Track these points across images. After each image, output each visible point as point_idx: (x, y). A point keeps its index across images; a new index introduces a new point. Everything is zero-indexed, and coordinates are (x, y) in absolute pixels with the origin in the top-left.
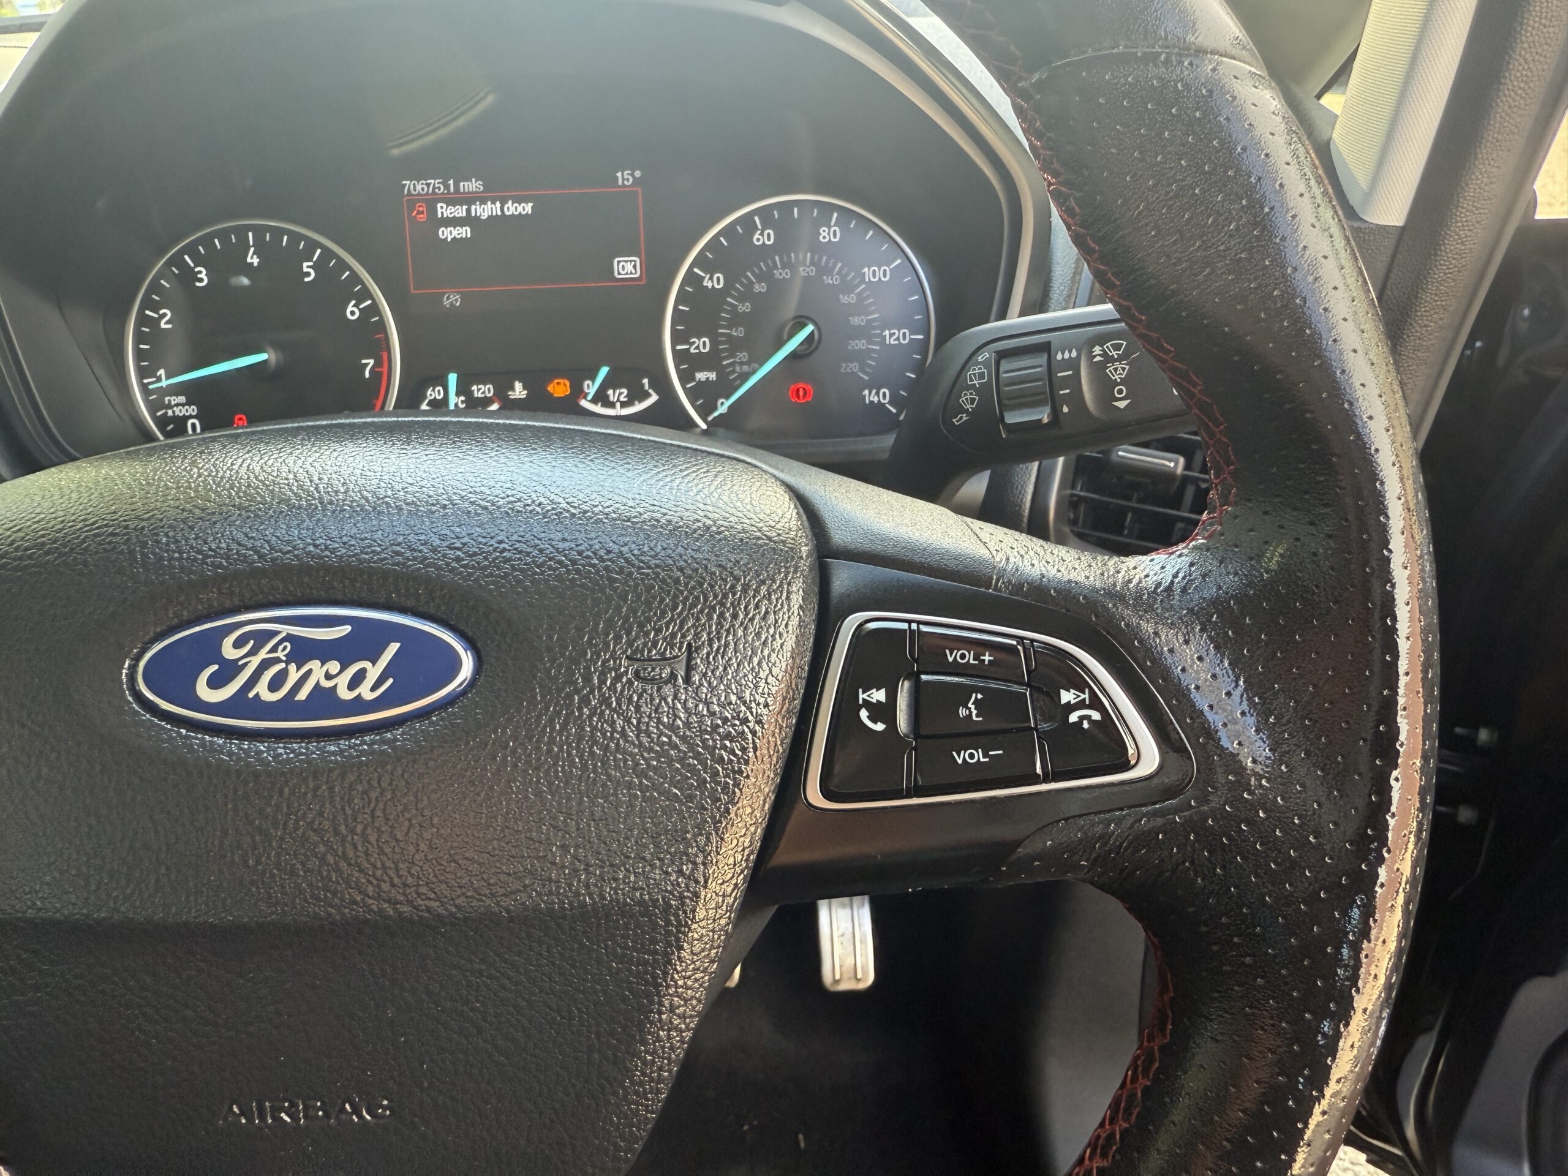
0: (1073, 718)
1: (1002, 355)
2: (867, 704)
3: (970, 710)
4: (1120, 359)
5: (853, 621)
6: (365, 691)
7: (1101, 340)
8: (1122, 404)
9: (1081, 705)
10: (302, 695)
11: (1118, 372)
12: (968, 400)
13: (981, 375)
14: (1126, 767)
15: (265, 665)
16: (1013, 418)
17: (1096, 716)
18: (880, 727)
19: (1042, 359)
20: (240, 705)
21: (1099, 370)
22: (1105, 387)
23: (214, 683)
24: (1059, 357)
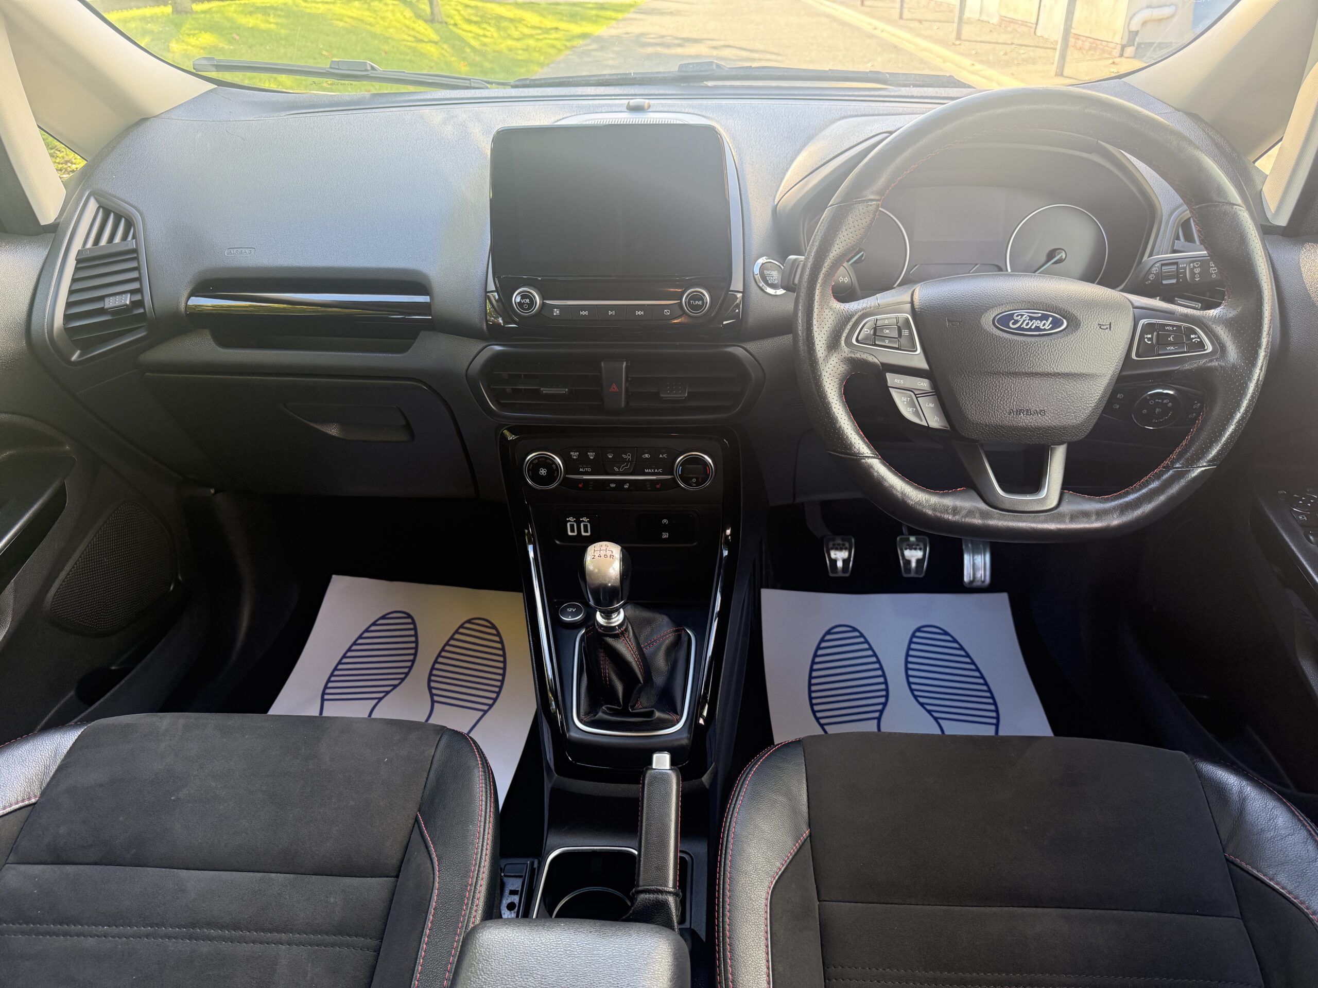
0: (1194, 340)
1: (1162, 265)
2: (1146, 338)
3: (1171, 339)
4: (1198, 268)
5: (1142, 322)
6: (1046, 327)
7: (1193, 262)
8: (1197, 279)
9: (1196, 338)
10: (1033, 327)
11: (1197, 271)
12: (1151, 277)
13: (1156, 270)
14: (1205, 350)
15: (1024, 321)
16: (1164, 282)
17: (1199, 340)
18: (1150, 342)
19: (1175, 267)
20: (1019, 328)
21: (1192, 270)
22: (1193, 274)
23: (1013, 324)
24: (1181, 266)
